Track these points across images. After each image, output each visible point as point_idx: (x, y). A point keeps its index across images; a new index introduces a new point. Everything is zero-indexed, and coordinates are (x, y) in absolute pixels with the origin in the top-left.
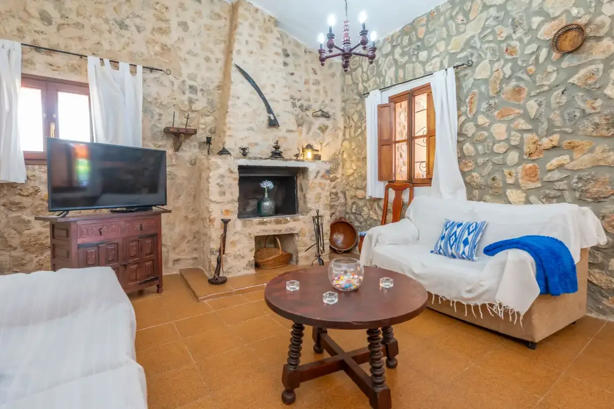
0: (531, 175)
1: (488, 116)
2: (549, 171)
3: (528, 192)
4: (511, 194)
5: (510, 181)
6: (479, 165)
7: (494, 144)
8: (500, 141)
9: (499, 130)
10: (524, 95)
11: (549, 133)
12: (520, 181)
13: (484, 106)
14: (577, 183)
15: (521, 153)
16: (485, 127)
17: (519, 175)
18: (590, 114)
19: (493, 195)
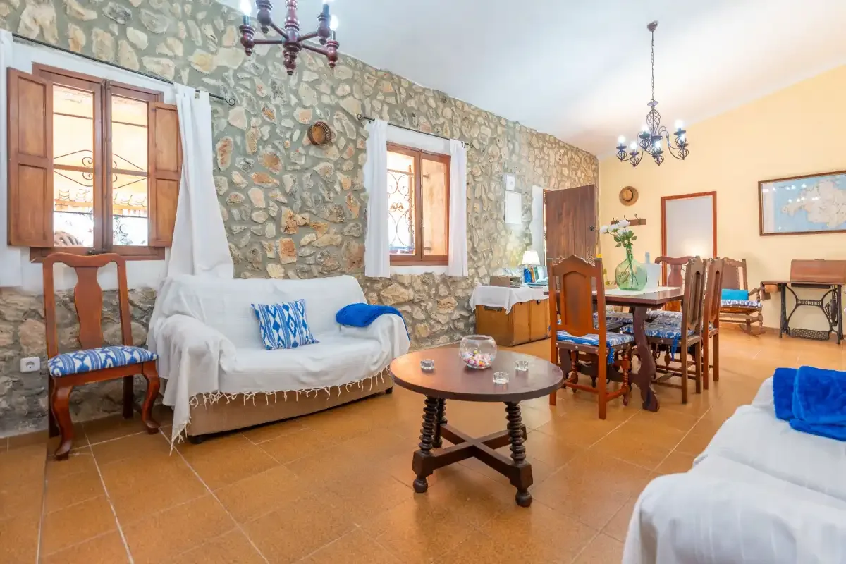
0: (289, 249)
1: (245, 176)
2: (303, 246)
3: (286, 267)
4: (271, 267)
5: (271, 255)
6: (235, 233)
7: (252, 211)
8: (259, 209)
9: (257, 195)
10: (280, 165)
11: (301, 211)
12: (281, 255)
13: (240, 162)
14: (320, 258)
15: (278, 226)
16: (240, 188)
17: (280, 250)
18: (328, 202)
19: (252, 271)
